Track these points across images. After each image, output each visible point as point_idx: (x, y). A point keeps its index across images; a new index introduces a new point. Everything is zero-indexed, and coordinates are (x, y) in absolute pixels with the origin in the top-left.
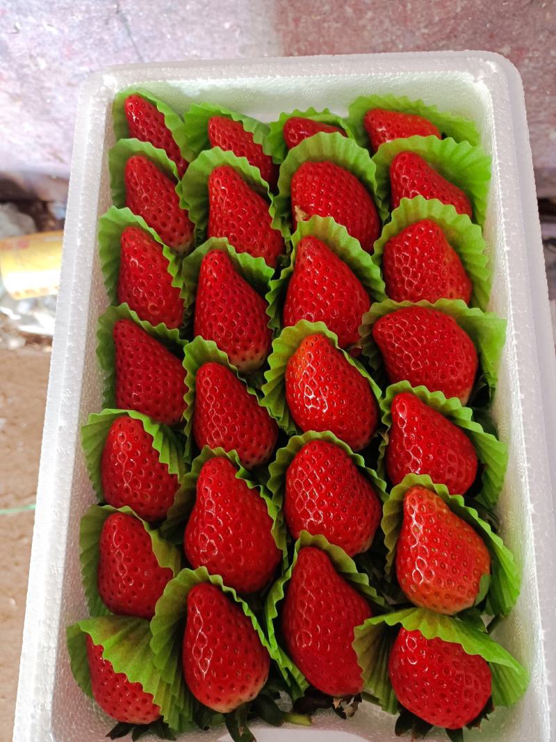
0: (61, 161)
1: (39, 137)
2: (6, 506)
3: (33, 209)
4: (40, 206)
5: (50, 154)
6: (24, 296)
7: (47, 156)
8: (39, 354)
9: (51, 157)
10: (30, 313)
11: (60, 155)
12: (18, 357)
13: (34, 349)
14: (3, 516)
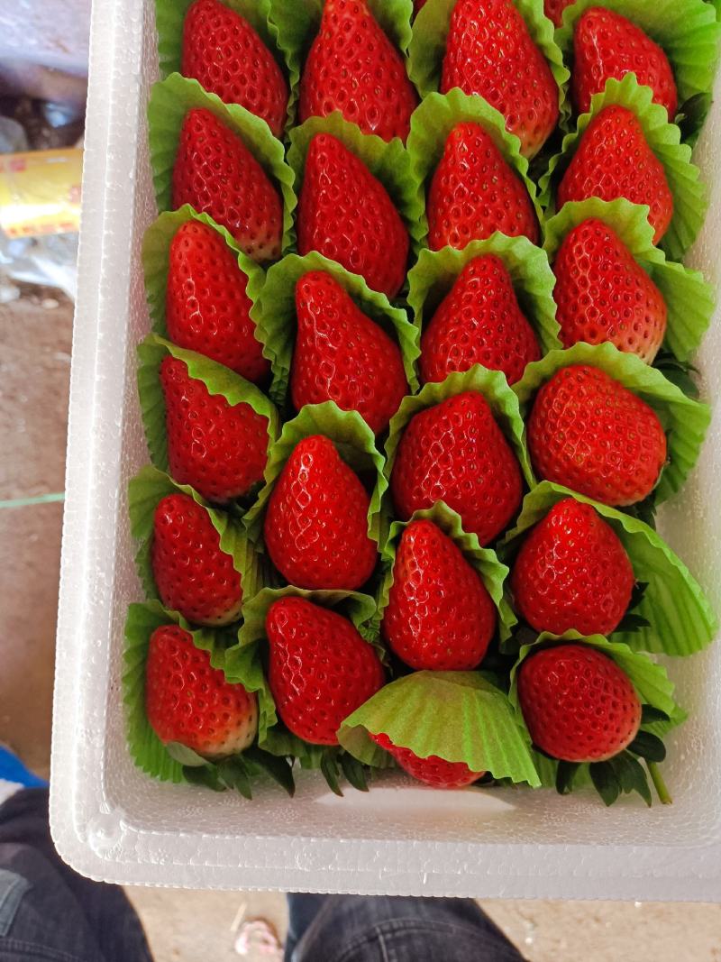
0: (65, 50)
1: (38, 17)
2: (8, 497)
3: (19, 110)
4: (28, 106)
5: (50, 40)
6: (21, 234)
7: (47, 43)
8: (37, 310)
9: (51, 45)
10: (25, 256)
11: (63, 42)
12: (12, 313)
13: (32, 303)
14: (4, 509)
